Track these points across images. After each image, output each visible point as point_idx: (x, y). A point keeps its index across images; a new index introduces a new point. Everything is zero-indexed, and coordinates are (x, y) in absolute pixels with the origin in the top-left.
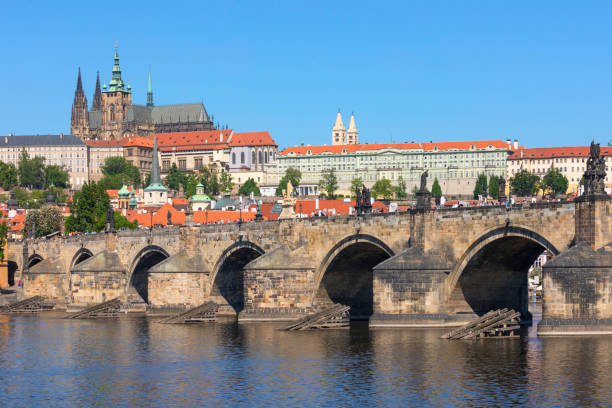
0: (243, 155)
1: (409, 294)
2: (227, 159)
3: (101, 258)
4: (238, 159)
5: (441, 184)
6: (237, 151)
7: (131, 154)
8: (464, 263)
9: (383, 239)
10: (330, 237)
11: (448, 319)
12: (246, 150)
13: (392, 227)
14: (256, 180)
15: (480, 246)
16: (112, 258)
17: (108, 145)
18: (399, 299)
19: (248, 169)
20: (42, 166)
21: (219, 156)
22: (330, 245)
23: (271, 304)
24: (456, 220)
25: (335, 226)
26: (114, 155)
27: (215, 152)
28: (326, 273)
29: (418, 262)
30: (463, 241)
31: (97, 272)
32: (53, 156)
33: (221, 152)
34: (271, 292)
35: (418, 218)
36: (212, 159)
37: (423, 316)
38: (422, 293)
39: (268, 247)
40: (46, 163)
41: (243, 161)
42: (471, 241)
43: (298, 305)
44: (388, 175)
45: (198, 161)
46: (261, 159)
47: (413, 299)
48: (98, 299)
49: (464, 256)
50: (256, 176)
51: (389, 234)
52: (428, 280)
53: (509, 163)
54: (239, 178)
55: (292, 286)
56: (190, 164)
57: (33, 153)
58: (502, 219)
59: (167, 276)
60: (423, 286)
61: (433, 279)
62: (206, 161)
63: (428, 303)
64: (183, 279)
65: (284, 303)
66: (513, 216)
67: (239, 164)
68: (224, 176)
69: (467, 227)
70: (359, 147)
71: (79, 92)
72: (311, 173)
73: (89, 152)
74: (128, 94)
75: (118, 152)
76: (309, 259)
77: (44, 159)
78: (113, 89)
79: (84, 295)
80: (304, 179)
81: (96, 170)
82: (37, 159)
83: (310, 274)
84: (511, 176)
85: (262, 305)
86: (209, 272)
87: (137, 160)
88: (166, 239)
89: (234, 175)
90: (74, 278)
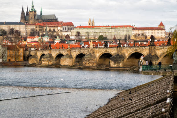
0: (65, 28)
2: (62, 29)
3: (48, 55)
4: (64, 29)
5: (116, 36)
6: (64, 27)
7: (37, 27)
8: (127, 57)
10: (100, 52)
11: (124, 68)
12: (66, 27)
13: (113, 50)
14: (69, 35)
15: (131, 54)
16: (50, 55)
17: (31, 25)
18: (115, 64)
19: (67, 32)
20: (14, 30)
22: (100, 53)
23: (88, 65)
24: (126, 49)
25: (101, 49)
27: (58, 27)
28: (99, 59)
29: (118, 57)
30: (127, 53)
32: (16, 28)
33: (60, 27)
34: (88, 63)
35: (119, 48)
36: (58, 29)
37: (119, 67)
38: (119, 63)
39: (87, 53)
41: (65, 30)
42: (129, 53)
43: (93, 65)
44: (102, 34)
45: (54, 30)
46: (70, 29)
47: (118, 64)
48: (47, 64)
50: (69, 33)
51: (112, 51)
52: (120, 60)
53: (133, 31)
54: (65, 34)
55: (92, 61)
57: (12, 26)
58: (135, 49)
59: (64, 59)
61: (122, 60)
62: (56, 30)
63: (120, 65)
65: (91, 65)
66: (137, 48)
69: (128, 50)
70: (95, 26)
71: (23, 11)
72: (83, 33)
73: (26, 27)
74: (36, 12)
75: (33, 27)
76: (96, 56)
77: (14, 28)
78: (32, 11)
79: (44, 63)
80: (81, 34)
81: (27, 31)
82: (12, 28)
83: (96, 59)
84: (133, 34)
85: (86, 65)
86: (73, 58)
87: (38, 29)
88: (64, 51)
89: (63, 33)
90: (42, 59)
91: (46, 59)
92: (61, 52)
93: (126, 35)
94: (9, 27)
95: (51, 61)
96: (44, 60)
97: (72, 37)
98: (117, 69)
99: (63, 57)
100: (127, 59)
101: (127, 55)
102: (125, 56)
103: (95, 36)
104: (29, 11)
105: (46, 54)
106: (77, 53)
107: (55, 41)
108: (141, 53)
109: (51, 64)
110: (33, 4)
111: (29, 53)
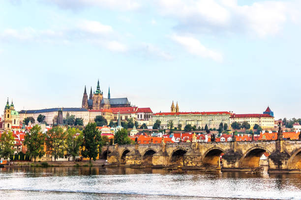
0: (141, 115)
1: (231, 163)
2: (136, 117)
3: (134, 151)
4: (140, 116)
5: (208, 126)
7: (104, 115)
8: (245, 155)
9: (222, 148)
11: (241, 169)
12: (143, 114)
14: (146, 124)
15: (250, 151)
16: (137, 152)
17: (96, 111)
18: (228, 164)
19: (143, 120)
20: (74, 118)
21: (134, 116)
22: (206, 149)
23: (191, 165)
24: (243, 144)
25: (208, 145)
26: (98, 115)
27: (132, 114)
28: (205, 157)
29: (233, 154)
30: (245, 149)
31: (133, 155)
32: (77, 115)
33: (134, 114)
34: (191, 162)
35: (233, 143)
36: (131, 117)
37: (235, 168)
38: (235, 162)
39: (187, 149)
41: (141, 117)
42: (247, 149)
43: (198, 165)
44: (190, 123)
45: (126, 118)
46: (147, 117)
48: (133, 163)
49: (245, 153)
50: (147, 122)
51: (224, 147)
52: (236, 159)
53: (230, 119)
54: (141, 123)
55: (196, 160)
56: (124, 118)
57: (71, 114)
58: (256, 144)
59: (157, 157)
60: (235, 161)
61: (237, 159)
62: (129, 117)
63: (236, 165)
64: (162, 158)
65: (194, 164)
66: (258, 143)
67: (140, 118)
68: (136, 122)
69: (246, 146)
70: (180, 113)
71: (85, 93)
72: (164, 122)
73: (90, 114)
74: (102, 94)
75: (99, 114)
76: (200, 153)
77: (75, 116)
78: (97, 93)
79: (129, 162)
80: (162, 124)
81: (91, 120)
82: (72, 116)
83: (201, 157)
84: (231, 123)
85: (188, 165)
86: (168, 156)
87: (106, 117)
88: (155, 147)
89: (139, 122)
90: (127, 157)
92: (152, 147)
93: (221, 124)
94: (68, 115)
95: (138, 159)
96: (129, 158)
97: (150, 128)
98: (232, 170)
99: (155, 154)
100: (245, 157)
101: (244, 151)
102: (242, 153)
103: (180, 126)
104: (93, 93)
105: (131, 151)
106: (173, 149)
107: (131, 133)
108: (264, 149)
109: (138, 164)
110: (98, 85)
111: (108, 149)
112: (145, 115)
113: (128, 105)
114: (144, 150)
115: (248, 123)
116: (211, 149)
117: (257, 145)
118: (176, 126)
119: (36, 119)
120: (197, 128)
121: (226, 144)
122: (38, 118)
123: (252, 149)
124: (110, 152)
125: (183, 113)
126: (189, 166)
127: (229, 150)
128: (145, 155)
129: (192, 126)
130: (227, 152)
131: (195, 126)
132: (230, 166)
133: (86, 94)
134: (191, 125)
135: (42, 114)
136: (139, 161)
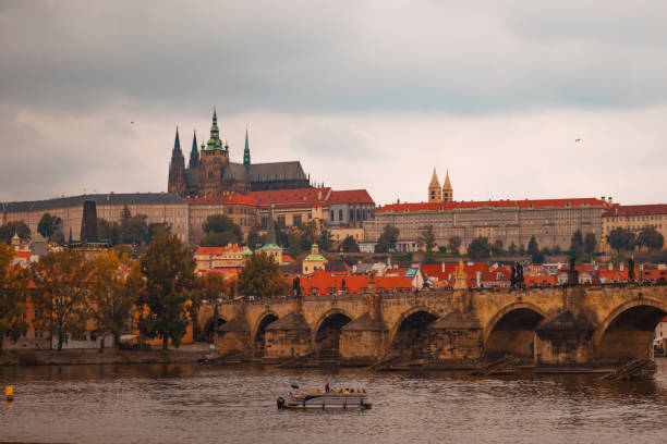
0: (341, 212)
1: (564, 348)
2: (326, 216)
3: (290, 319)
4: (336, 216)
5: (537, 241)
6: (336, 208)
7: (231, 212)
8: (606, 325)
9: (540, 305)
10: (497, 304)
11: (594, 367)
12: (345, 208)
13: (547, 297)
14: (355, 237)
15: (617, 313)
16: (298, 317)
17: (209, 202)
18: (556, 352)
19: (347, 226)
20: (145, 224)
21: (317, 213)
22: (495, 310)
23: (448, 356)
24: (598, 292)
25: (499, 296)
26: (214, 213)
27: (314, 210)
28: (493, 331)
29: (570, 324)
30: (606, 308)
31: (286, 331)
32: (155, 214)
33: (319, 209)
34: (449, 347)
35: (570, 290)
36: (310, 217)
37: (574, 364)
38: (574, 347)
39: (442, 311)
40: (148, 221)
41: (341, 218)
42: (611, 308)
43: (470, 357)
44: (483, 233)
45: (297, 220)
46: (358, 217)
47: (567, 352)
48: (288, 352)
49: (606, 320)
50: (357, 233)
51: (545, 302)
52: (578, 338)
53: (604, 220)
54: (339, 234)
55: (465, 341)
56: (289, 221)
57: (134, 210)
58: (636, 292)
59: (355, 334)
60: (574, 342)
61: (583, 337)
62: (305, 219)
63: (579, 355)
64: (368, 337)
65: (460, 355)
66: (644, 290)
67: (337, 221)
68: (324, 232)
69: (606, 298)
70: (456, 204)
71: (177, 151)
72: (409, 230)
73: (190, 210)
74: (226, 152)
75: (217, 210)
76: (478, 321)
77: (145, 217)
78: (212, 148)
79: (276, 349)
80: (401, 236)
81: (195, 227)
82: (138, 216)
83: (479, 332)
84: (606, 232)
85: (442, 357)
86: (387, 331)
87: (236, 218)
88: (350, 304)
89: (334, 232)
90: (268, 336)
91: (283, 335)
92: (341, 305)
93: (578, 236)
94: (127, 213)
95: (302, 341)
96: (276, 338)
97: (369, 249)
98: (567, 370)
99: (349, 326)
100: (606, 331)
101: (602, 314)
102: (596, 319)
103: (455, 242)
104: (199, 149)
105: (281, 316)
106: (402, 311)
107: (304, 265)
108: (661, 307)
109: (302, 354)
110: (215, 124)
111: (216, 311)
112: (351, 213)
113: (304, 183)
114: (318, 314)
115: (658, 230)
116: (508, 310)
117: (640, 294)
118: (445, 243)
119: (34, 228)
120: (506, 247)
121: (550, 292)
122: (40, 225)
123: (627, 307)
124: (222, 322)
125: (464, 204)
126: (446, 360)
127: (559, 310)
128: (322, 328)
129: (491, 241)
130: (555, 315)
131: (499, 243)
132: (562, 357)
133: (180, 152)
134: (486, 239)
135: (53, 213)
136: (305, 347)
